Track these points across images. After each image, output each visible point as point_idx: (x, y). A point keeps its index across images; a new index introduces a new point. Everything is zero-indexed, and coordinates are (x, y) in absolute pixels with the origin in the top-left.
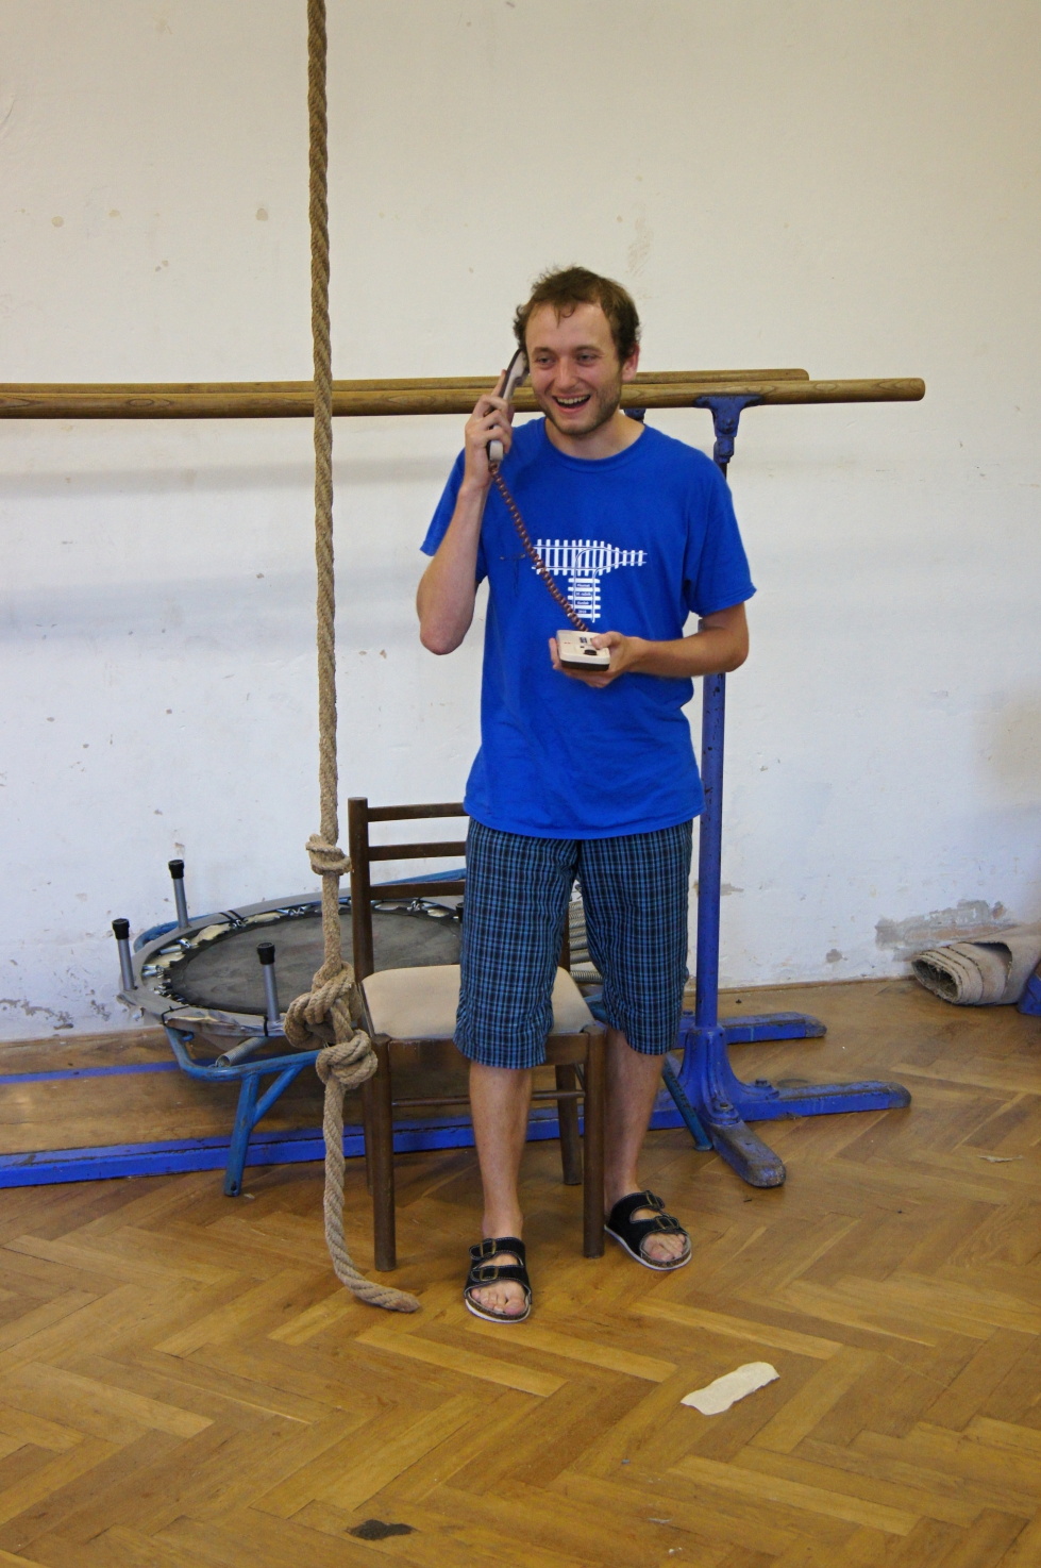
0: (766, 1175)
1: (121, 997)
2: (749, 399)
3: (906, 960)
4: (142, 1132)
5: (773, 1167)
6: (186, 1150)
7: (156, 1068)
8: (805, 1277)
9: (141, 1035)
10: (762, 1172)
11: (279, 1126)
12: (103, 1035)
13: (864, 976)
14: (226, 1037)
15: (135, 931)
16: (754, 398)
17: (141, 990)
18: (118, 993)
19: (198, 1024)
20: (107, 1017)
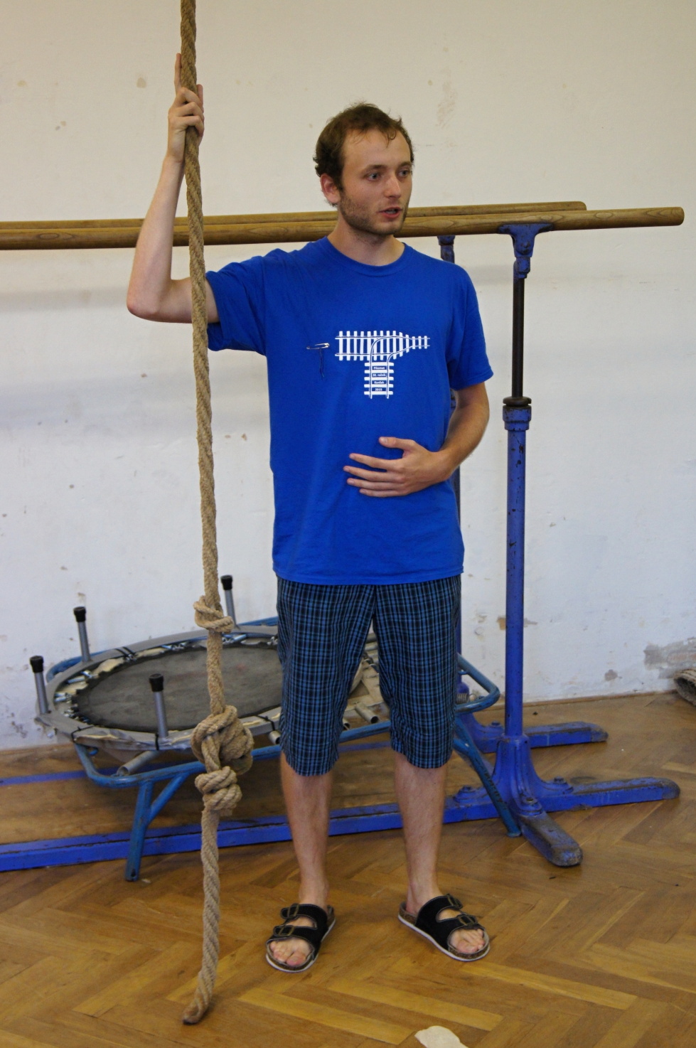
0: (567, 856)
1: (37, 720)
2: (542, 226)
3: (669, 677)
4: (56, 830)
5: (572, 850)
6: (93, 844)
7: (66, 776)
8: (601, 940)
9: (51, 749)
10: (563, 854)
11: (169, 823)
12: (23, 750)
13: (635, 691)
14: (124, 751)
15: (47, 666)
16: (546, 225)
17: (54, 714)
18: (35, 715)
19: (102, 741)
20: (24, 735)
